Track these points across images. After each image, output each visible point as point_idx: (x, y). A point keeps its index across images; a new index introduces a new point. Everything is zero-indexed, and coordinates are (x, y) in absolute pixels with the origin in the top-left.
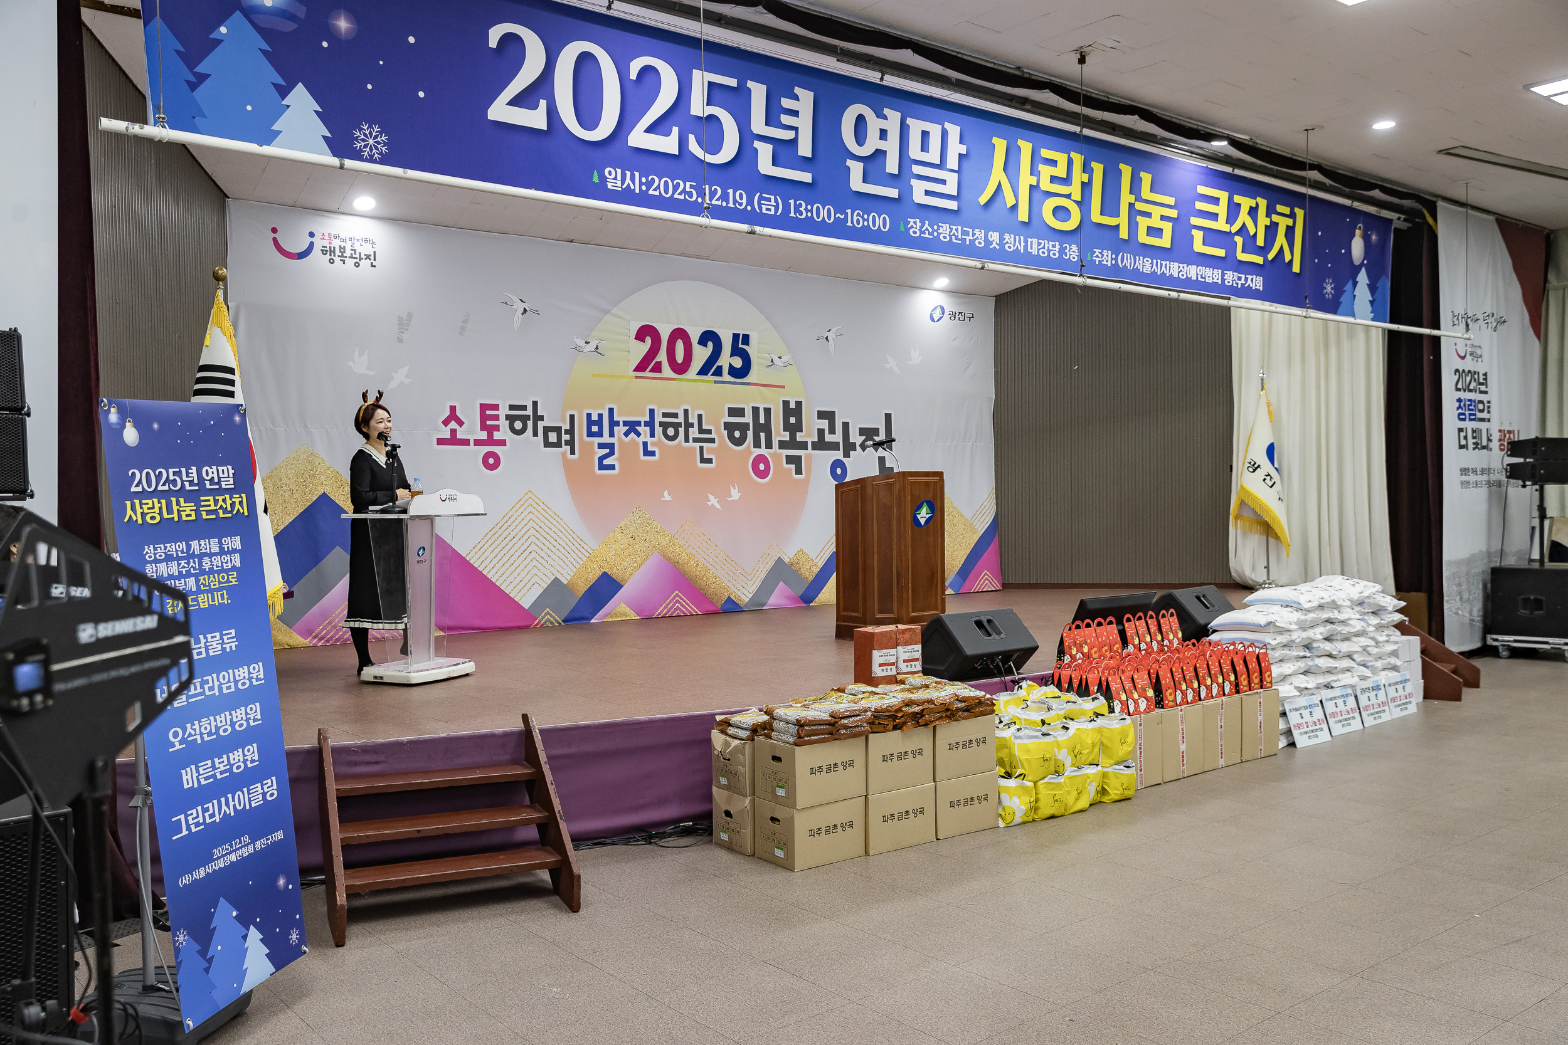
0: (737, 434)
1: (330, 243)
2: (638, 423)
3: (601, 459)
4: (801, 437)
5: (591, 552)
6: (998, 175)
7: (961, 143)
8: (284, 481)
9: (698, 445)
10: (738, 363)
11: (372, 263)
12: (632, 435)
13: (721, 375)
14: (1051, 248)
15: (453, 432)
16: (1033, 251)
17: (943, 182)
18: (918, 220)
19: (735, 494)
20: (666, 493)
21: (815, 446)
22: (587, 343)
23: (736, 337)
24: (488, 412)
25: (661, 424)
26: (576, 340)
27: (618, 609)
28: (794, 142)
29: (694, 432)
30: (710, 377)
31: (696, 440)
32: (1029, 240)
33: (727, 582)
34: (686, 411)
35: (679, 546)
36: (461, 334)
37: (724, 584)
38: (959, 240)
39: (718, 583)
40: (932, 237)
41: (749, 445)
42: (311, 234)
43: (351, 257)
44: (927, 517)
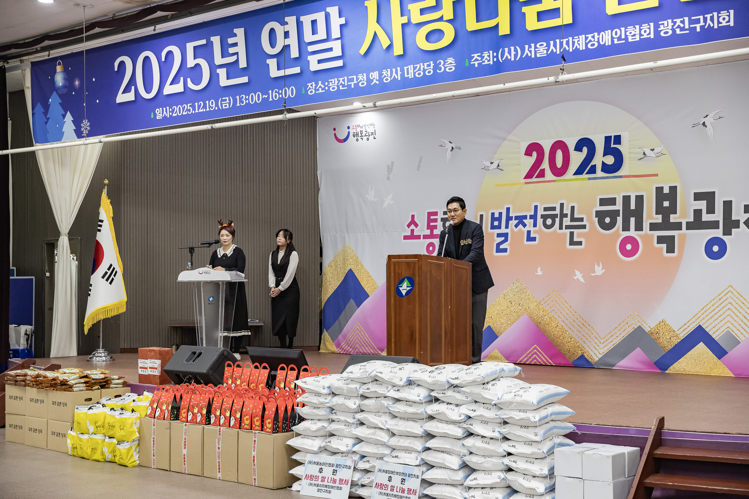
0: (607, 220)
1: (356, 130)
2: (525, 217)
3: (498, 245)
4: (674, 218)
6: (373, 26)
7: (340, 17)
9: (568, 231)
10: (610, 160)
11: (374, 137)
12: (520, 226)
13: (595, 173)
14: (426, 68)
15: (412, 231)
16: (410, 75)
17: (331, 49)
18: (313, 83)
19: (599, 270)
20: (539, 269)
21: (690, 226)
22: (492, 163)
23: (608, 139)
24: (432, 217)
25: (542, 216)
26: (484, 162)
27: (493, 354)
28: (237, 61)
29: (567, 221)
30: (585, 176)
31: (568, 227)
32: (405, 68)
33: (581, 342)
34: (562, 205)
35: (543, 310)
36: (418, 170)
37: (578, 344)
38: (346, 86)
39: (572, 343)
40: (324, 91)
41: (618, 229)
42: (349, 128)
43: (365, 136)
44: (407, 290)
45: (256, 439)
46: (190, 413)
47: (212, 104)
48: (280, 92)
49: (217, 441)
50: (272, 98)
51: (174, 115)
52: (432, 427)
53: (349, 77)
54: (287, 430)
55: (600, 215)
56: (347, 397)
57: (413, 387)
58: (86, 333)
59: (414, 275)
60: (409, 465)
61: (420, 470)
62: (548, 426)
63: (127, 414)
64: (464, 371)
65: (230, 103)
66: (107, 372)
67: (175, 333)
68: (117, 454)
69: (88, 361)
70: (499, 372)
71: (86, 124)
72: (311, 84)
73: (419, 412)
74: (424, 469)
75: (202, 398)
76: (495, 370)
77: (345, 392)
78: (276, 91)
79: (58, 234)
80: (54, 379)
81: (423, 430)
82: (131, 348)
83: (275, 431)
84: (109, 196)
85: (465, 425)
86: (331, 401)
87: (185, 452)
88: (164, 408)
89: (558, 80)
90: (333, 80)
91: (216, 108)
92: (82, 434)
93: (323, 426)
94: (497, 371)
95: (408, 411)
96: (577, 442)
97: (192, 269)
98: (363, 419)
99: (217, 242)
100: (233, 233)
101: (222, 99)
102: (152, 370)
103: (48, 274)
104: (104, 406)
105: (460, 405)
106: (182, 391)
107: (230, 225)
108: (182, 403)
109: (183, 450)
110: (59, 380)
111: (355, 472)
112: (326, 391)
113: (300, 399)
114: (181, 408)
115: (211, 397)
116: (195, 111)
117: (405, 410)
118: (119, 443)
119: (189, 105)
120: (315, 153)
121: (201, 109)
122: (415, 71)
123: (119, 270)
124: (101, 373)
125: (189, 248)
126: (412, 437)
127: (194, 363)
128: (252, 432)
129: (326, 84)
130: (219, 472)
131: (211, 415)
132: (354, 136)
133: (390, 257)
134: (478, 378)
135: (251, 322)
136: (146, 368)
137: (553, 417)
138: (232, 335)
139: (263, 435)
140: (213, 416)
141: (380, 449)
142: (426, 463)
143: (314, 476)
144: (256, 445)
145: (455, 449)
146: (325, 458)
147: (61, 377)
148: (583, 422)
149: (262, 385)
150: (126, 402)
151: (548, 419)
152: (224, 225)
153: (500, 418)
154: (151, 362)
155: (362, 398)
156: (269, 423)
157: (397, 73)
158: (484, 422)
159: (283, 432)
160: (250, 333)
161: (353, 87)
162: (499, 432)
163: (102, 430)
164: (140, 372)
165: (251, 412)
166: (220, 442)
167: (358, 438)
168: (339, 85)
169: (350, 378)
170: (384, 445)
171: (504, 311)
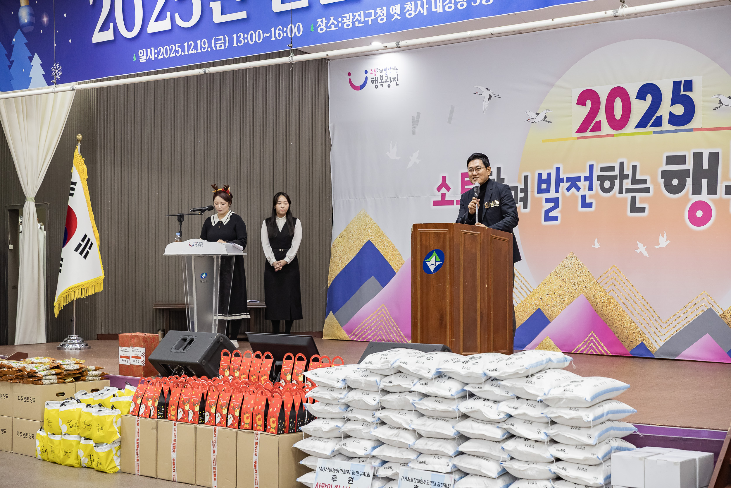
0: (675, 182)
1: (375, 75)
2: (579, 179)
3: (547, 212)
5: (532, 290)
8: (351, 233)
9: (629, 195)
10: (679, 110)
11: (396, 83)
12: (573, 190)
13: (661, 125)
15: (443, 195)
16: (438, 9)
18: (324, 19)
19: (663, 242)
20: (596, 241)
22: (537, 114)
23: (676, 85)
25: (599, 178)
26: (529, 113)
27: (544, 341)
29: (628, 184)
30: (649, 129)
31: (628, 191)
33: (641, 327)
34: (622, 164)
35: (600, 290)
36: (449, 122)
37: (638, 330)
38: (362, 23)
39: (632, 328)
40: (337, 28)
41: (687, 192)
42: (366, 72)
43: (386, 82)
44: (436, 265)
45: (258, 441)
46: (180, 410)
47: (204, 44)
48: (285, 29)
49: (212, 443)
50: (275, 37)
51: (160, 57)
52: (465, 427)
53: (367, 12)
54: (294, 430)
55: (667, 176)
56: (366, 392)
57: (443, 380)
58: (56, 316)
59: (444, 247)
60: (438, 472)
61: (451, 477)
62: (604, 427)
63: (107, 412)
64: (505, 362)
65: (225, 44)
66: (82, 361)
67: (161, 317)
68: (95, 458)
69: (59, 349)
70: (546, 363)
71: (57, 70)
72: (322, 20)
73: (450, 409)
74: (456, 476)
75: (194, 392)
76: (541, 360)
77: (363, 385)
78: (280, 28)
79: (23, 199)
80: (20, 370)
81: (455, 431)
82: (109, 334)
83: (280, 432)
84: (83, 153)
85: (505, 425)
86: (347, 397)
87: (174, 455)
88: (150, 404)
89: (617, 14)
90: (347, 15)
91: (209, 49)
92: (54, 434)
93: (337, 426)
94: (543, 361)
95: (437, 409)
96: (639, 445)
97: (181, 241)
98: (384, 418)
99: (211, 208)
100: (229, 199)
101: (215, 38)
102: (135, 359)
103: (11, 247)
104: (78, 401)
105: (499, 402)
106: (171, 385)
107: (226, 188)
108: (171, 399)
109: (172, 454)
110: (26, 371)
111: (374, 480)
112: (340, 385)
113: (309, 394)
114: (170, 404)
115: (205, 391)
116: (185, 53)
117: (434, 407)
118: (97, 445)
119: (177, 45)
120: (327, 102)
121: (192, 50)
122: (444, 4)
123: (95, 240)
124: (76, 364)
125: (178, 215)
126: (442, 439)
127: (185, 351)
128: (253, 432)
129: (340, 19)
130: (215, 479)
131: (205, 412)
132: (373, 82)
133: (415, 226)
134: (521, 370)
135: (251, 303)
136: (128, 358)
137: (610, 416)
138: (229, 318)
139: (266, 436)
140: (207, 414)
141: (405, 453)
142: (459, 470)
143: (326, 485)
144: (258, 448)
145: (493, 453)
146: (339, 463)
147: (29, 368)
148: (646, 423)
149: (265, 377)
150: (105, 398)
151: (604, 419)
152: (219, 190)
153: (547, 417)
154: (133, 350)
155: (383, 393)
156: (273, 422)
157: (422, 6)
158: (528, 422)
159: (289, 433)
160: (249, 317)
161: (370, 23)
162: (546, 434)
163: (77, 430)
164: (121, 361)
165: (252, 409)
166: (216, 445)
167: (378, 440)
168: (354, 21)
169: (369, 369)
170: (409, 448)
171: (557, 291)
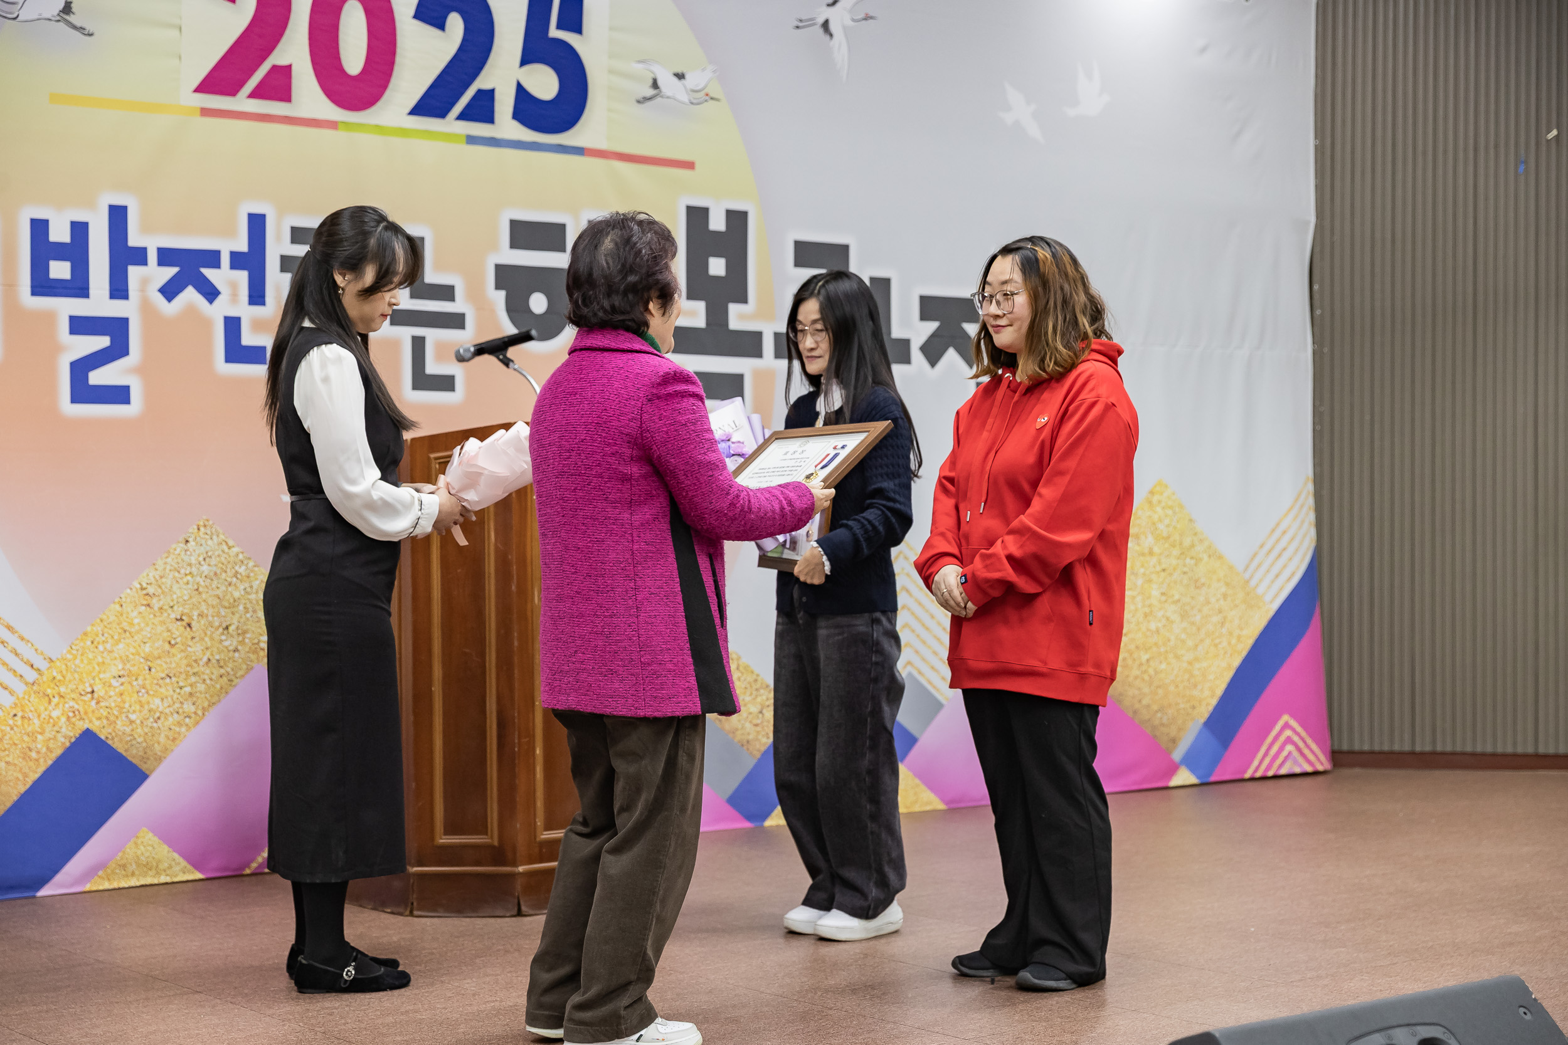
0: (538, 303)
2: (211, 258)
4: (742, 317)
5: (42, 666)
9: (406, 334)
10: (544, 83)
12: (190, 294)
13: (490, 120)
30: (452, 125)
55: (512, 282)
171: (159, 662)
